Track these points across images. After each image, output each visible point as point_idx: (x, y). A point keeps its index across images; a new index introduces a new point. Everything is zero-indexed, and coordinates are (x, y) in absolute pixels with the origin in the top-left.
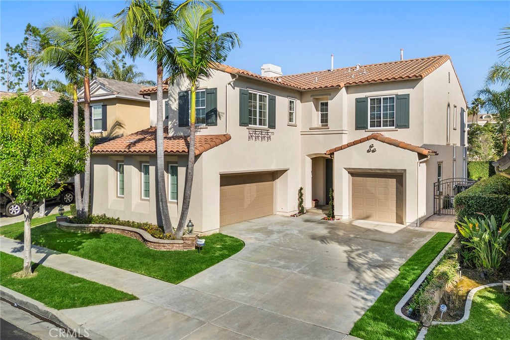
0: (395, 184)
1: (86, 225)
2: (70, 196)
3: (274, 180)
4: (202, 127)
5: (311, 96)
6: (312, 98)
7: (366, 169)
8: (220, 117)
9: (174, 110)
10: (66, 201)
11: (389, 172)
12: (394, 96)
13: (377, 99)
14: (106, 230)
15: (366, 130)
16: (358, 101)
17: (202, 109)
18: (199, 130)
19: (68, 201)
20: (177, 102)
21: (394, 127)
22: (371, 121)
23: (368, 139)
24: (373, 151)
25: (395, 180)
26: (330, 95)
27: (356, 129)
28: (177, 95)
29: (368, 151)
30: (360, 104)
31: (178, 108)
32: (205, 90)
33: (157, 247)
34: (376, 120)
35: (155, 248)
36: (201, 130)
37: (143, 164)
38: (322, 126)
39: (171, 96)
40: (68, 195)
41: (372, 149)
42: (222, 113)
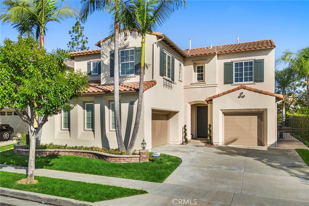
0: (257, 119)
1: (43, 150)
2: (7, 135)
3: (168, 119)
4: (131, 76)
5: (192, 61)
6: (192, 63)
7: (237, 109)
8: (147, 68)
9: (106, 65)
10: (5, 138)
11: (254, 111)
12: (253, 61)
13: (240, 63)
14: (60, 153)
15: (232, 84)
16: (226, 65)
17: (130, 63)
18: (128, 78)
19: (6, 138)
20: (109, 58)
21: (253, 82)
22: (235, 78)
23: (238, 89)
24: (243, 97)
25: (257, 116)
26: (206, 60)
27: (224, 84)
28: (109, 53)
29: (239, 97)
30: (227, 67)
31: (109, 63)
32: (133, 49)
33: (118, 161)
34: (239, 77)
35: (116, 162)
36: (131, 78)
37: (86, 104)
38: (198, 82)
39: (104, 54)
40: (6, 134)
41: (242, 95)
42: (149, 64)
